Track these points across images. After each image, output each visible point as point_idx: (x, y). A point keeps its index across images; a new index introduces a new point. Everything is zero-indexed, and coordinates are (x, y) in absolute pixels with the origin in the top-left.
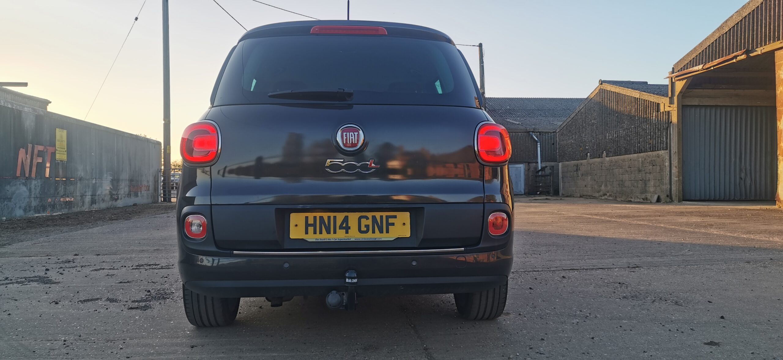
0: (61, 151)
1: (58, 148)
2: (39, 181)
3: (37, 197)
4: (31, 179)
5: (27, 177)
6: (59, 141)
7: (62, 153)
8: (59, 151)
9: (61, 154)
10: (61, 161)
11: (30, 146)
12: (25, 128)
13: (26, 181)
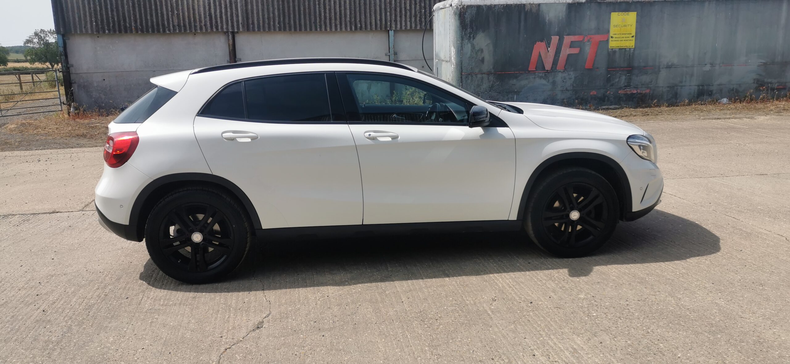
0: (623, 37)
1: (616, 34)
2: (572, 73)
3: (567, 90)
4: (556, 72)
5: (548, 70)
6: (615, 26)
7: (625, 39)
8: (616, 38)
9: (622, 40)
10: (620, 49)
11: (555, 39)
12: (547, 21)
13: (545, 75)
